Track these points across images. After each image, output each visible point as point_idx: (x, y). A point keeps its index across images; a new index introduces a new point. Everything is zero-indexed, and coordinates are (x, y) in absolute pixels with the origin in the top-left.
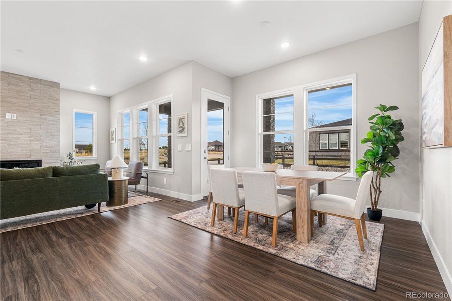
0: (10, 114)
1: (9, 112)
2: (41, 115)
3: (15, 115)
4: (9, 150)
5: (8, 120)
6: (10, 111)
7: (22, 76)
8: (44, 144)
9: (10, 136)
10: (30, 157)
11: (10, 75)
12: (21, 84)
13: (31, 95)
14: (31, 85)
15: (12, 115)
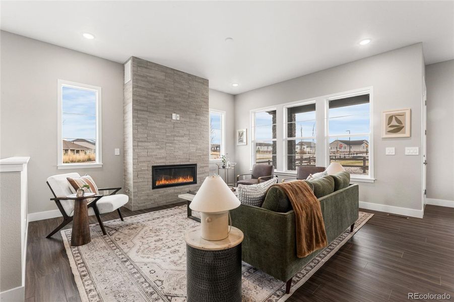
0: (175, 114)
1: (175, 113)
2: (196, 115)
3: (179, 115)
4: (176, 154)
5: (174, 121)
6: (175, 111)
7: (183, 72)
8: (199, 147)
9: (175, 138)
10: (189, 161)
11: (175, 72)
12: (183, 82)
13: (189, 93)
14: (190, 82)
15: (177, 115)
